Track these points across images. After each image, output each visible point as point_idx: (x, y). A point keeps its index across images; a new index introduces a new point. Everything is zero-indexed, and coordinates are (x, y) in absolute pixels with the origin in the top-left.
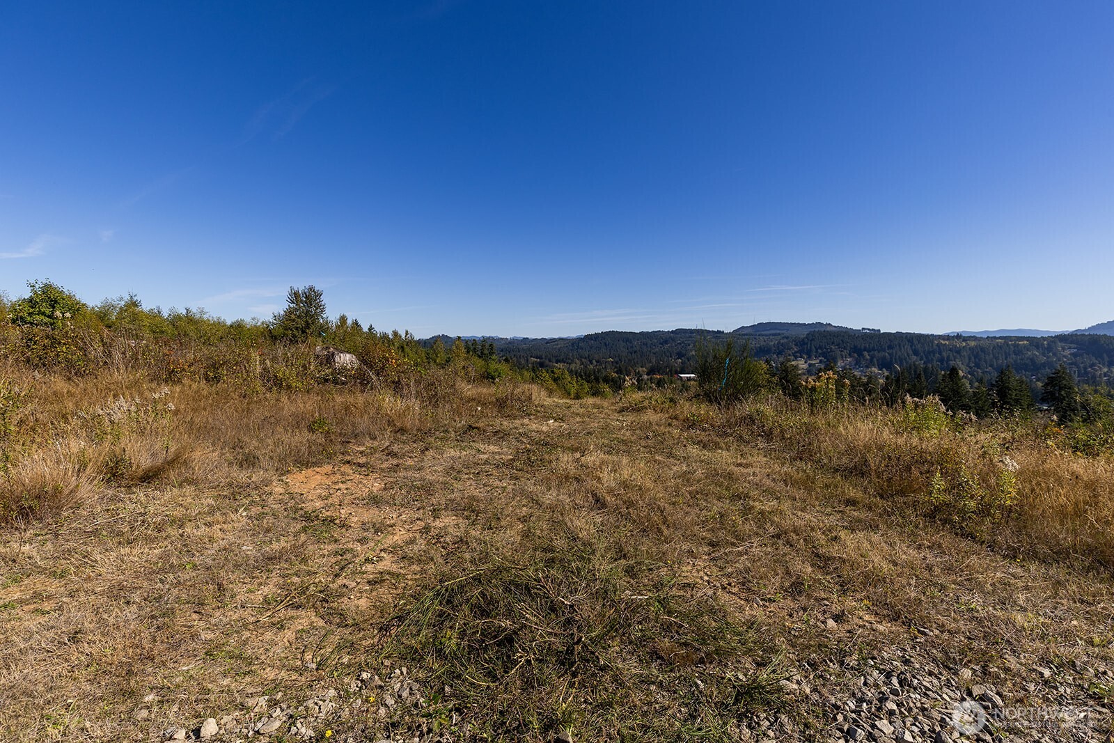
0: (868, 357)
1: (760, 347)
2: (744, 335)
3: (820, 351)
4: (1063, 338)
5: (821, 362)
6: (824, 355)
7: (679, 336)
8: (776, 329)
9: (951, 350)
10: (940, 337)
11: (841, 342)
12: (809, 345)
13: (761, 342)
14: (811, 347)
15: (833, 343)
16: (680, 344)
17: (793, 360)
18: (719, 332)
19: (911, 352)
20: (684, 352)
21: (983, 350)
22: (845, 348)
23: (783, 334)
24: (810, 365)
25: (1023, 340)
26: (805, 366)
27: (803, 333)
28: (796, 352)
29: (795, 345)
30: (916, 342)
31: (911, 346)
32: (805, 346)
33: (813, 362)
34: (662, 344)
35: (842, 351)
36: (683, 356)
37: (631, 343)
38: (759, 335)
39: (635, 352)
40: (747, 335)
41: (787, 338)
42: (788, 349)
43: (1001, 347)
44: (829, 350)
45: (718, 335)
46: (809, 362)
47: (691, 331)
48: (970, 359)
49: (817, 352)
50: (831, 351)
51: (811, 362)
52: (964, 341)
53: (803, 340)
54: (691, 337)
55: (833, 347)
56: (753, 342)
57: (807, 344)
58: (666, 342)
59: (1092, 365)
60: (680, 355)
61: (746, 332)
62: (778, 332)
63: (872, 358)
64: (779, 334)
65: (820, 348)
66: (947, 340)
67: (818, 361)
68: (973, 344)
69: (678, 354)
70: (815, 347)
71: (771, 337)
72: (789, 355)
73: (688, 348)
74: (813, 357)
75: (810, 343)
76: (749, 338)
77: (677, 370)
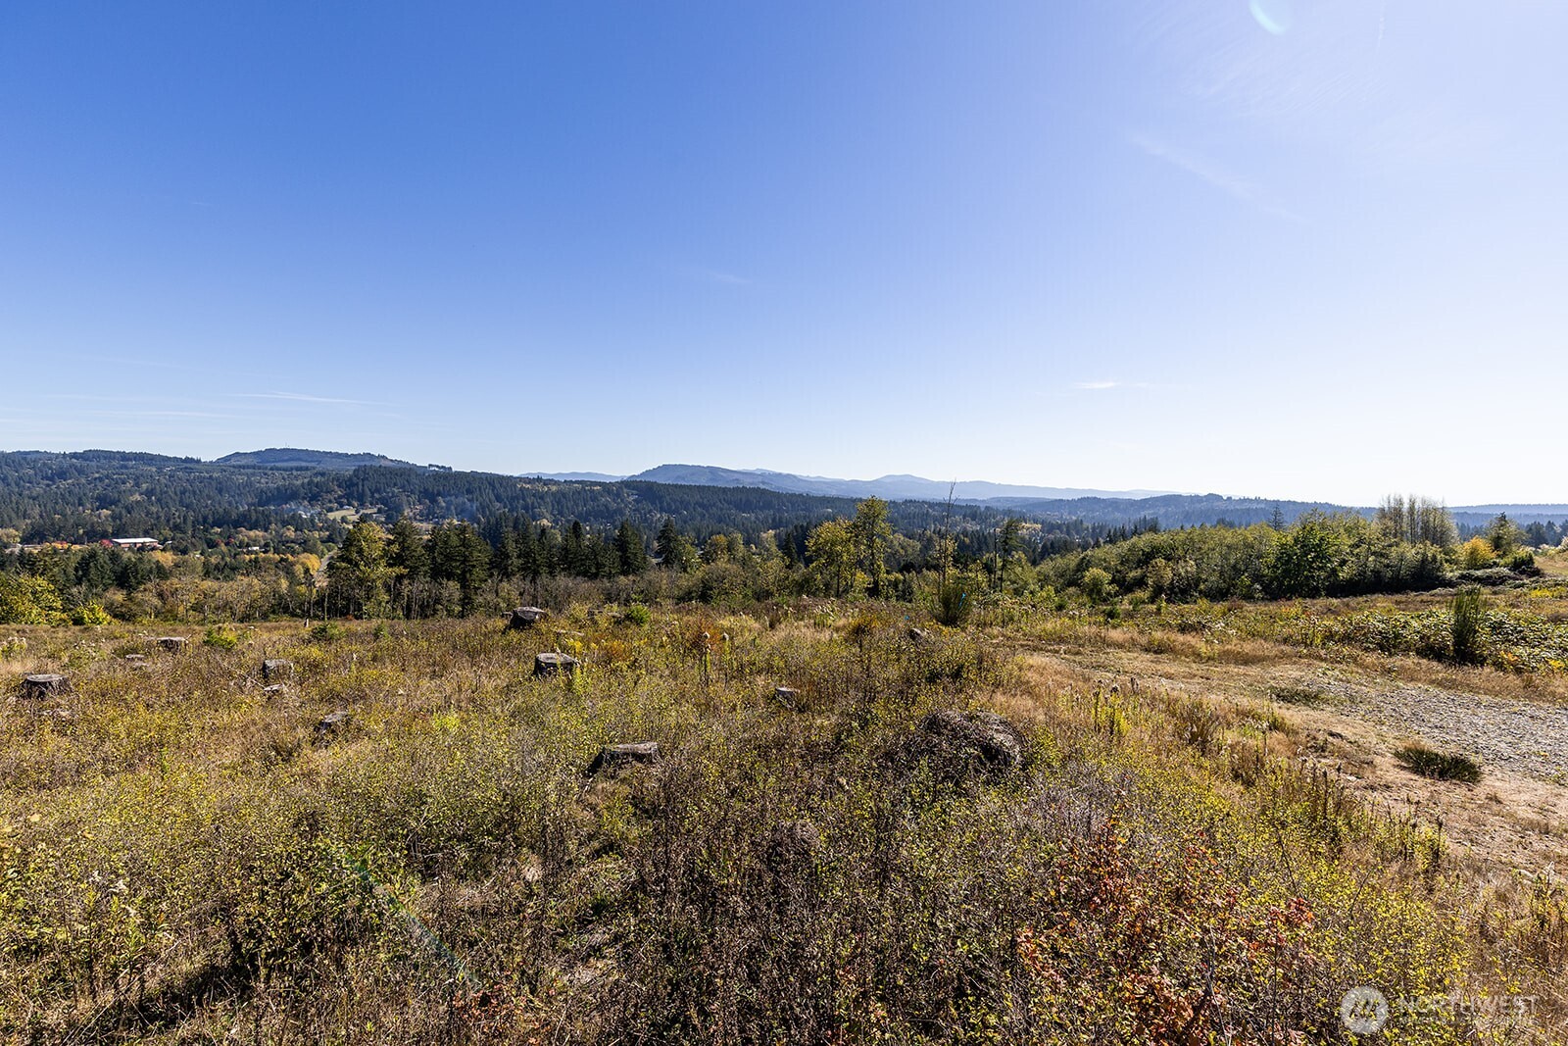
0: (444, 504)
1: (278, 488)
2: (244, 467)
3: (377, 495)
4: (629, 484)
5: (380, 511)
6: (382, 501)
7: (94, 464)
8: (300, 460)
9: (534, 495)
10: (520, 479)
11: (406, 483)
12: (360, 487)
13: (277, 481)
14: (363, 490)
15: (395, 485)
16: (100, 479)
17: (337, 510)
18: (188, 460)
19: (493, 498)
20: (113, 495)
21: (564, 495)
22: (412, 492)
23: (314, 468)
24: (364, 516)
25: (595, 486)
27: (349, 470)
28: (340, 497)
29: (339, 486)
30: (497, 485)
31: (493, 491)
32: (355, 488)
33: (368, 511)
34: (51, 479)
35: (408, 496)
36: (112, 503)
38: (271, 469)
40: (248, 467)
41: (323, 474)
42: (327, 492)
43: (579, 493)
44: (390, 495)
45: (188, 465)
46: (362, 512)
47: (124, 457)
48: (553, 505)
49: (373, 496)
50: (393, 497)
51: (365, 511)
52: (545, 484)
53: (350, 479)
54: (126, 467)
55: (396, 491)
56: (263, 481)
57: (357, 484)
58: (62, 475)
59: (650, 511)
60: (104, 502)
61: (243, 462)
62: (304, 464)
63: (449, 504)
64: (307, 469)
65: (378, 491)
66: (529, 483)
67: (376, 510)
68: (554, 488)
69: (98, 498)
70: (370, 490)
71: (295, 473)
72: (330, 501)
73: (123, 487)
74: (368, 504)
75: (360, 484)
76: (253, 474)
77: (106, 531)
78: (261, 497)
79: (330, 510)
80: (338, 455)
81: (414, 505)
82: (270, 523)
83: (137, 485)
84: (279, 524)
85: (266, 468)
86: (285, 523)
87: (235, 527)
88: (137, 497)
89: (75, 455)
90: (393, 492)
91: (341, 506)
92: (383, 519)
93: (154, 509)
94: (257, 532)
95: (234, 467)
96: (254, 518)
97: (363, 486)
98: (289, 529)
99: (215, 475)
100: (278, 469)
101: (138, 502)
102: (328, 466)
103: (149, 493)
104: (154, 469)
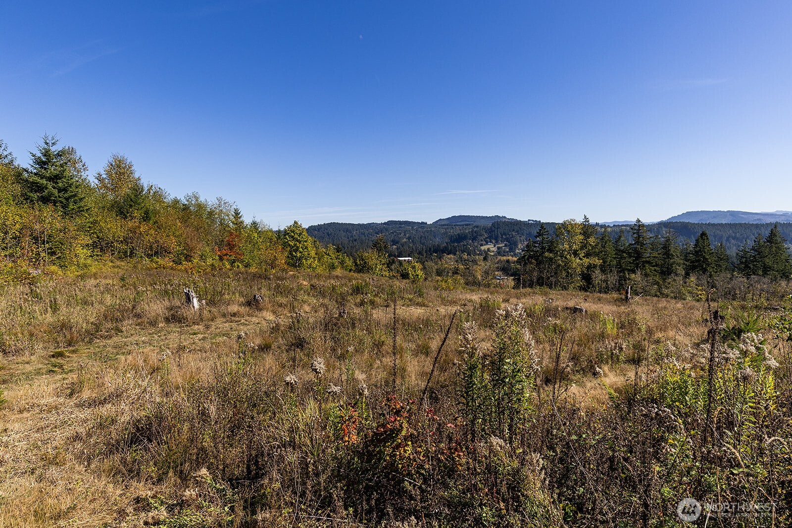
1: (458, 234)
2: (444, 225)
3: (504, 237)
5: (506, 245)
6: (507, 240)
7: (391, 226)
8: (465, 221)
11: (519, 229)
12: (496, 232)
13: (457, 231)
14: (497, 234)
15: (513, 230)
16: (393, 233)
17: (485, 245)
18: (423, 223)
20: (397, 239)
22: (523, 234)
23: (473, 224)
24: (498, 248)
26: (495, 249)
27: (489, 224)
28: (486, 238)
29: (485, 232)
32: (493, 233)
33: (501, 245)
34: (378, 233)
35: (520, 237)
36: (398, 243)
37: (350, 232)
38: (455, 226)
39: (355, 240)
40: (445, 225)
41: (477, 227)
42: (479, 236)
44: (511, 236)
45: (423, 225)
46: (497, 246)
47: (400, 223)
49: (502, 237)
50: (512, 237)
51: (499, 246)
53: (491, 228)
54: (401, 227)
55: (514, 234)
56: (451, 231)
57: (494, 231)
58: (381, 231)
60: (394, 242)
61: (444, 223)
62: (468, 223)
64: (470, 225)
65: (505, 234)
67: (504, 245)
69: (392, 241)
70: (501, 234)
71: (465, 227)
72: (482, 241)
73: (400, 236)
74: (500, 241)
75: (496, 230)
76: (448, 228)
77: (395, 254)
78: (451, 239)
79: (482, 245)
80: (483, 218)
81: (523, 242)
82: (456, 251)
83: (405, 235)
84: (460, 252)
85: (452, 225)
86: (463, 252)
87: (443, 253)
88: (405, 240)
89: (385, 223)
90: (512, 235)
91: (487, 243)
92: (508, 250)
93: (411, 245)
94: (452, 256)
95: (440, 225)
96: (450, 249)
97: (497, 231)
98: (464, 254)
99: (433, 229)
100: (457, 225)
101: (405, 242)
102: (482, 223)
103: (409, 238)
104: (411, 228)
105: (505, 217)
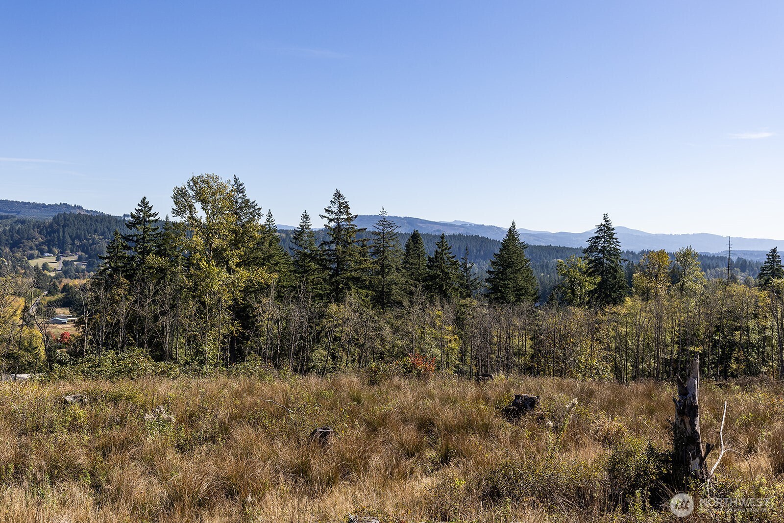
3: (77, 242)
5: (80, 259)
6: (83, 248)
11: (106, 230)
12: (61, 234)
14: (63, 237)
15: (96, 231)
17: (38, 257)
23: (14, 217)
24: (65, 263)
26: (59, 266)
28: (41, 244)
29: (40, 233)
32: (56, 235)
33: (70, 259)
41: (23, 222)
42: (28, 239)
44: (91, 241)
46: (62, 259)
49: (73, 244)
50: (93, 244)
51: (67, 259)
53: (51, 225)
55: (97, 238)
57: (58, 231)
64: (7, 217)
65: (78, 237)
67: (76, 257)
70: (71, 237)
72: (31, 248)
74: (68, 251)
75: (61, 230)
79: (31, 257)
80: (36, 206)
90: (93, 239)
91: (42, 254)
92: (84, 267)
97: (64, 232)
102: (32, 216)
105: (80, 208)
